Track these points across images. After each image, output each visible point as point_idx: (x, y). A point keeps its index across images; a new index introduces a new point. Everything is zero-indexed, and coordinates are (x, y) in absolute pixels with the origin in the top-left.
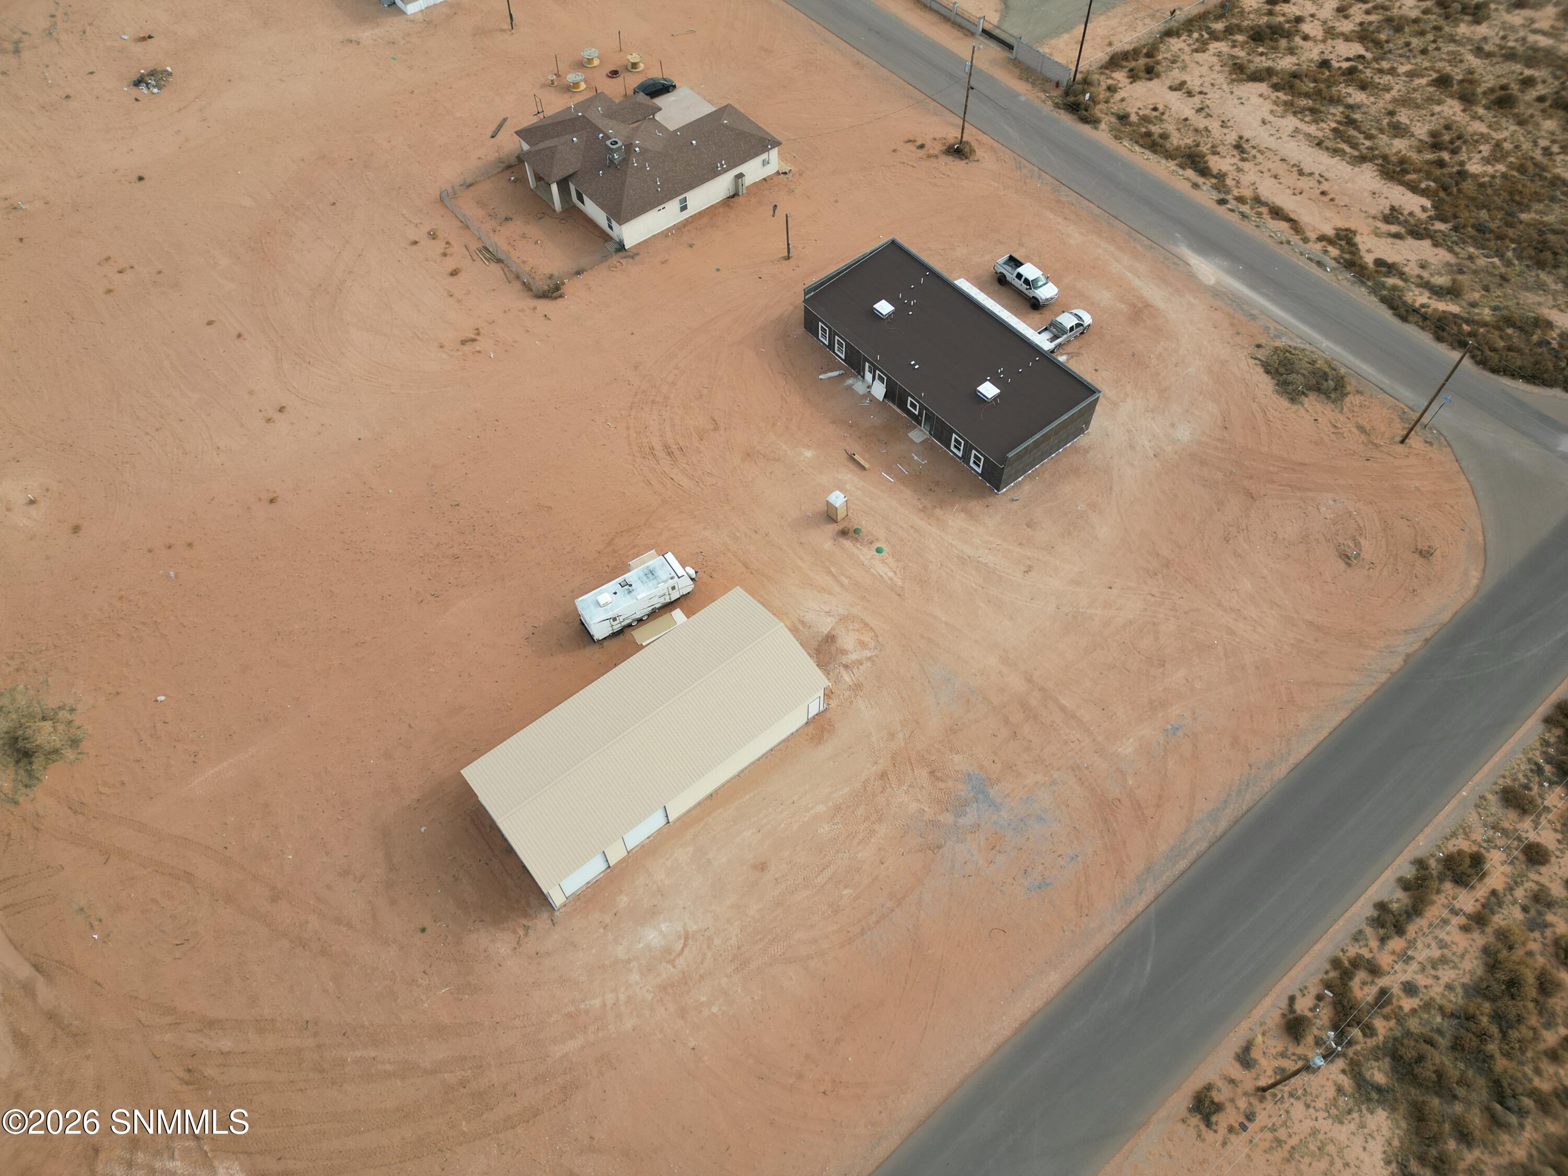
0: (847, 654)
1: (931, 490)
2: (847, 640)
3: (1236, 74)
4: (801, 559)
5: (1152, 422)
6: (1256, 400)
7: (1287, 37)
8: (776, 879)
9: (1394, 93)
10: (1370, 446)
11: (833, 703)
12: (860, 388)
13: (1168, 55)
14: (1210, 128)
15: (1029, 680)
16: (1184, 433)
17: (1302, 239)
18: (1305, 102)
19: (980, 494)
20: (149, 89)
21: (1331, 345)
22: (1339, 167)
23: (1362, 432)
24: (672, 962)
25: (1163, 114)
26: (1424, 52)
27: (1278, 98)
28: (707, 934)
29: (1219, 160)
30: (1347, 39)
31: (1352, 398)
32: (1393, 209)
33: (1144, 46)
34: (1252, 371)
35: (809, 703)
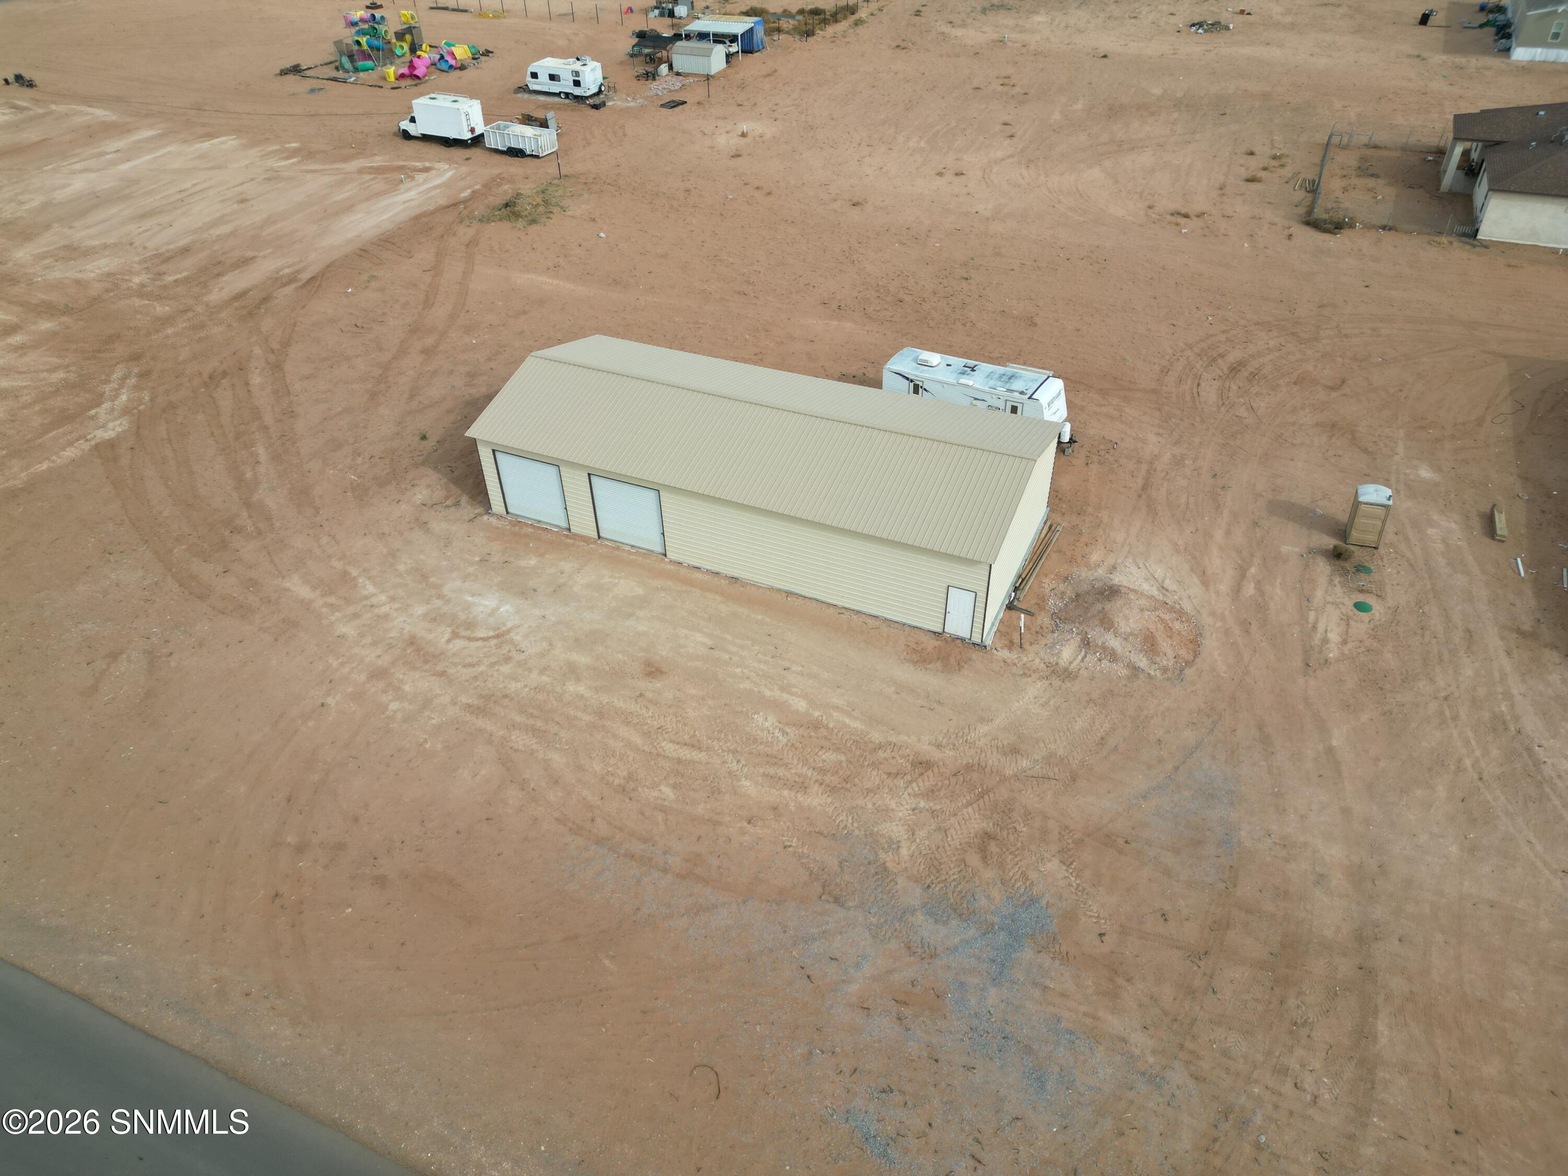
2: (1132, 617)
4: (1228, 533)
11: (1003, 654)
15: (1364, 937)
20: (1198, 30)
24: (455, 635)
28: (513, 654)
35: (952, 582)
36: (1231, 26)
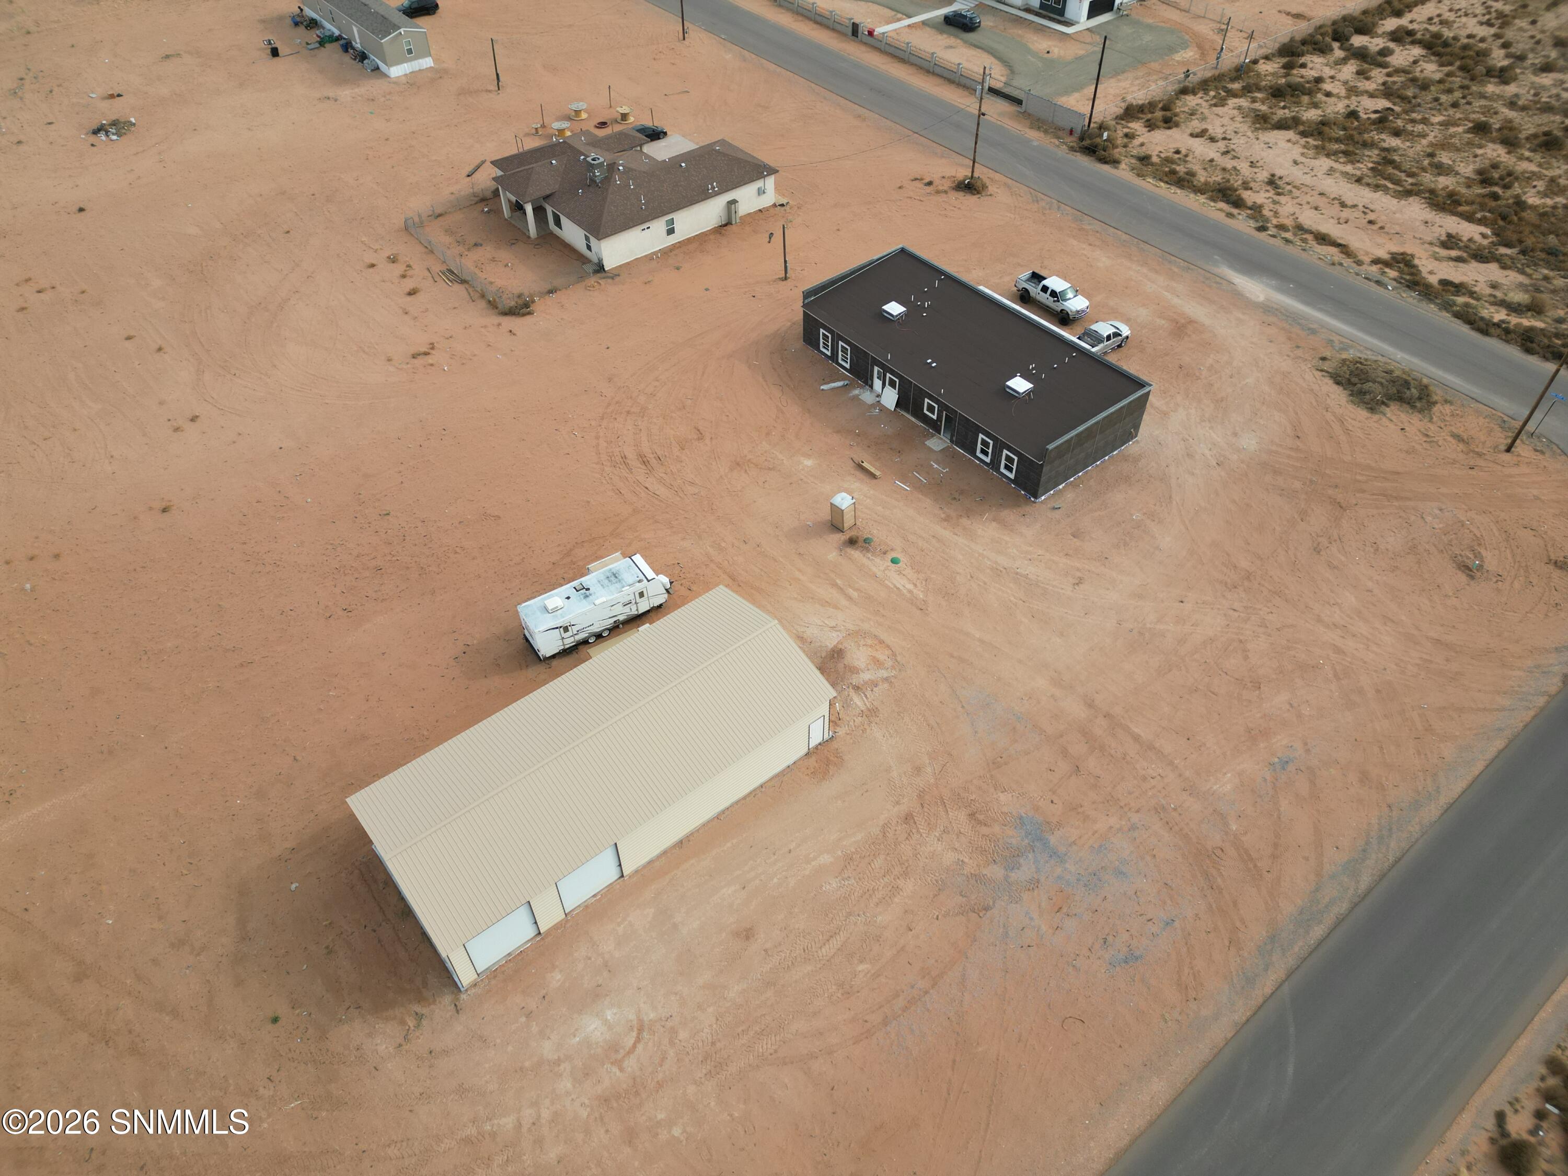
0: (858, 673)
1: (955, 499)
2: (858, 656)
3: (1259, 123)
4: (800, 570)
5: (1211, 431)
6: (1329, 410)
7: (1309, 94)
8: (766, 951)
9: (1430, 138)
10: (1471, 454)
11: (841, 731)
12: (867, 397)
13: (1186, 109)
14: (1238, 168)
15: (1090, 704)
16: (1249, 442)
17: (1354, 262)
18: (1337, 146)
19: (1016, 503)
20: (108, 136)
21: (1407, 357)
22: (1384, 200)
23: (1459, 441)
24: (619, 1064)
25: (1186, 156)
26: (1455, 105)
27: (1307, 142)
28: (669, 1024)
29: (1252, 194)
30: (1372, 95)
31: (1441, 408)
32: (1449, 236)
33: (1160, 101)
34: (1320, 382)
35: (810, 722)
36: (133, 120)
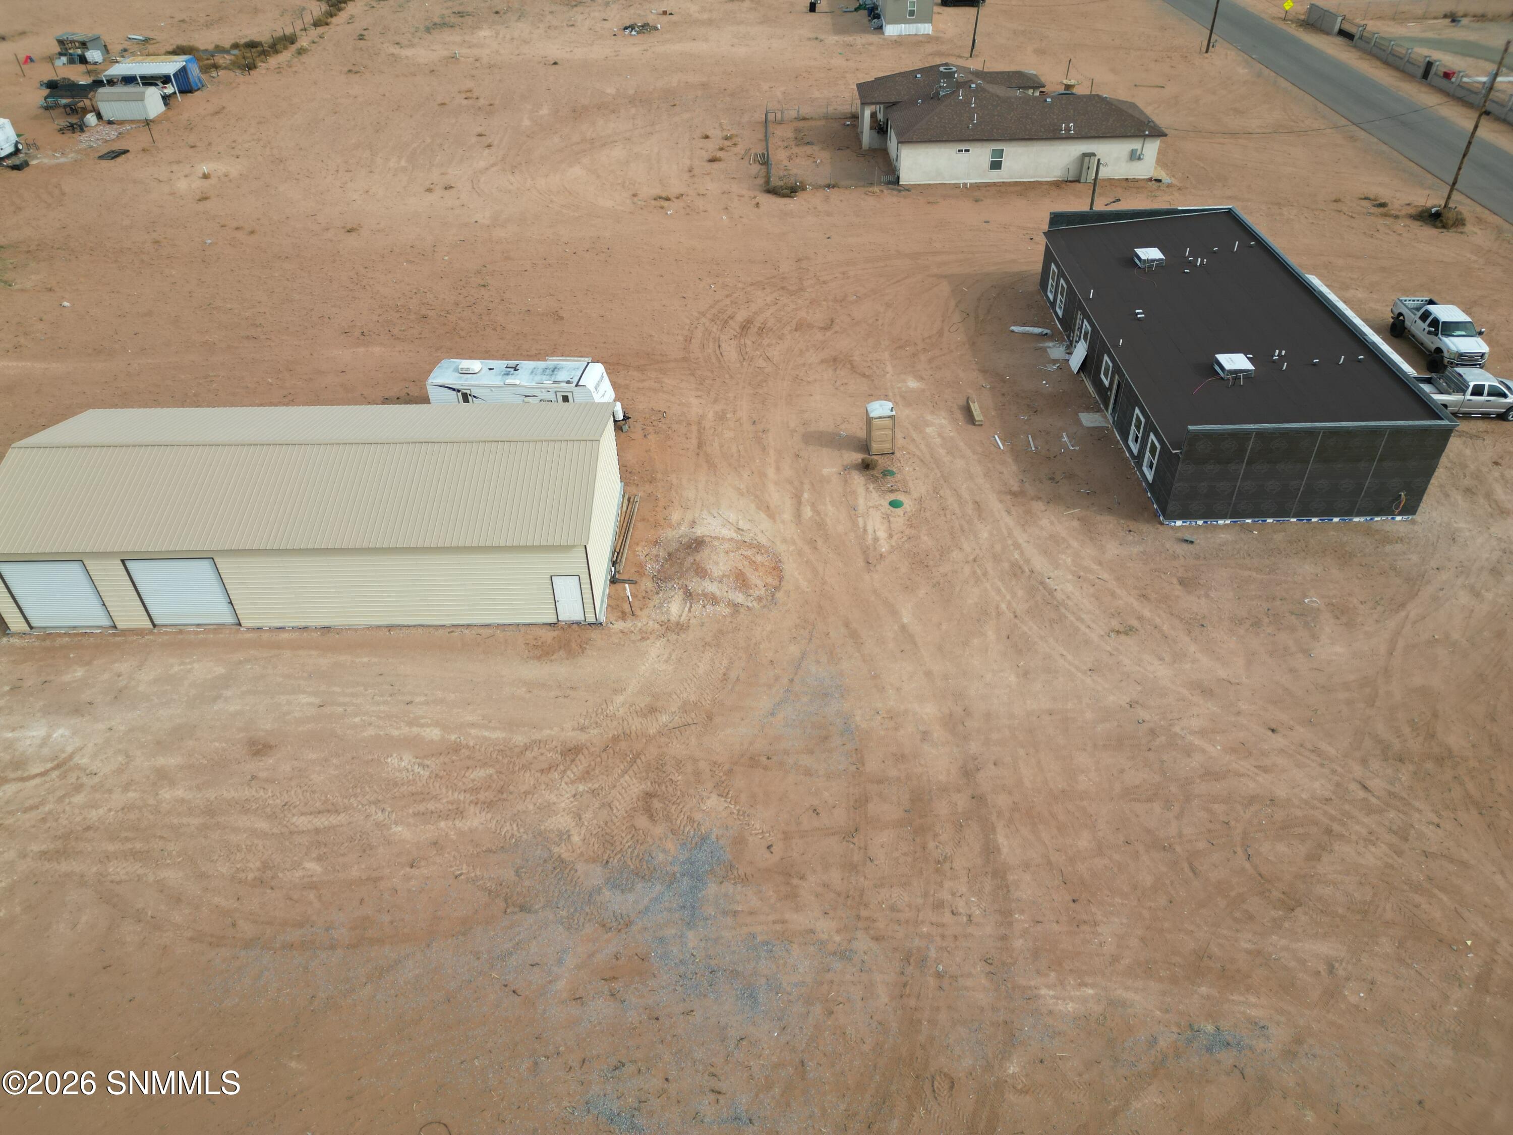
1: (1052, 479)
2: (720, 561)
4: (777, 469)
11: (619, 625)
12: (1056, 351)
20: (631, 32)
28: (84, 780)
35: (553, 572)
36: (659, 26)
